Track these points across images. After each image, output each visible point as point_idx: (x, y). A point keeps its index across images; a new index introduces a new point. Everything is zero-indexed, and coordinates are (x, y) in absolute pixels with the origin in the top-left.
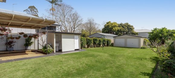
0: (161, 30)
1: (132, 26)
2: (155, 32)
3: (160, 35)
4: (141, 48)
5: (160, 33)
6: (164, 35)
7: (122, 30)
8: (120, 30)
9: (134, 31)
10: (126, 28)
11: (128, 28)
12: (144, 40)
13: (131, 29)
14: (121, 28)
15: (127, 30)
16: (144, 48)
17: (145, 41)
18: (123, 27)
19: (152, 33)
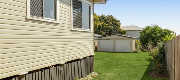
0: (154, 29)
1: (119, 21)
2: (147, 32)
3: (153, 35)
4: (133, 53)
5: (153, 33)
6: (157, 35)
7: (104, 26)
8: (103, 26)
9: (121, 28)
10: (111, 23)
11: (113, 23)
12: (136, 42)
13: (117, 25)
14: (104, 23)
15: (112, 26)
16: (136, 52)
17: (136, 44)
18: (105, 21)
19: (144, 32)
